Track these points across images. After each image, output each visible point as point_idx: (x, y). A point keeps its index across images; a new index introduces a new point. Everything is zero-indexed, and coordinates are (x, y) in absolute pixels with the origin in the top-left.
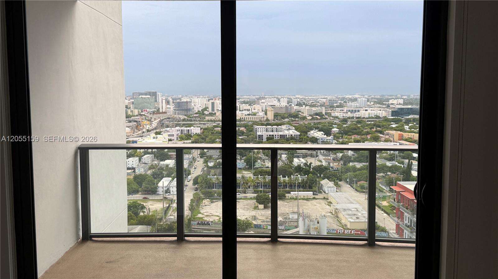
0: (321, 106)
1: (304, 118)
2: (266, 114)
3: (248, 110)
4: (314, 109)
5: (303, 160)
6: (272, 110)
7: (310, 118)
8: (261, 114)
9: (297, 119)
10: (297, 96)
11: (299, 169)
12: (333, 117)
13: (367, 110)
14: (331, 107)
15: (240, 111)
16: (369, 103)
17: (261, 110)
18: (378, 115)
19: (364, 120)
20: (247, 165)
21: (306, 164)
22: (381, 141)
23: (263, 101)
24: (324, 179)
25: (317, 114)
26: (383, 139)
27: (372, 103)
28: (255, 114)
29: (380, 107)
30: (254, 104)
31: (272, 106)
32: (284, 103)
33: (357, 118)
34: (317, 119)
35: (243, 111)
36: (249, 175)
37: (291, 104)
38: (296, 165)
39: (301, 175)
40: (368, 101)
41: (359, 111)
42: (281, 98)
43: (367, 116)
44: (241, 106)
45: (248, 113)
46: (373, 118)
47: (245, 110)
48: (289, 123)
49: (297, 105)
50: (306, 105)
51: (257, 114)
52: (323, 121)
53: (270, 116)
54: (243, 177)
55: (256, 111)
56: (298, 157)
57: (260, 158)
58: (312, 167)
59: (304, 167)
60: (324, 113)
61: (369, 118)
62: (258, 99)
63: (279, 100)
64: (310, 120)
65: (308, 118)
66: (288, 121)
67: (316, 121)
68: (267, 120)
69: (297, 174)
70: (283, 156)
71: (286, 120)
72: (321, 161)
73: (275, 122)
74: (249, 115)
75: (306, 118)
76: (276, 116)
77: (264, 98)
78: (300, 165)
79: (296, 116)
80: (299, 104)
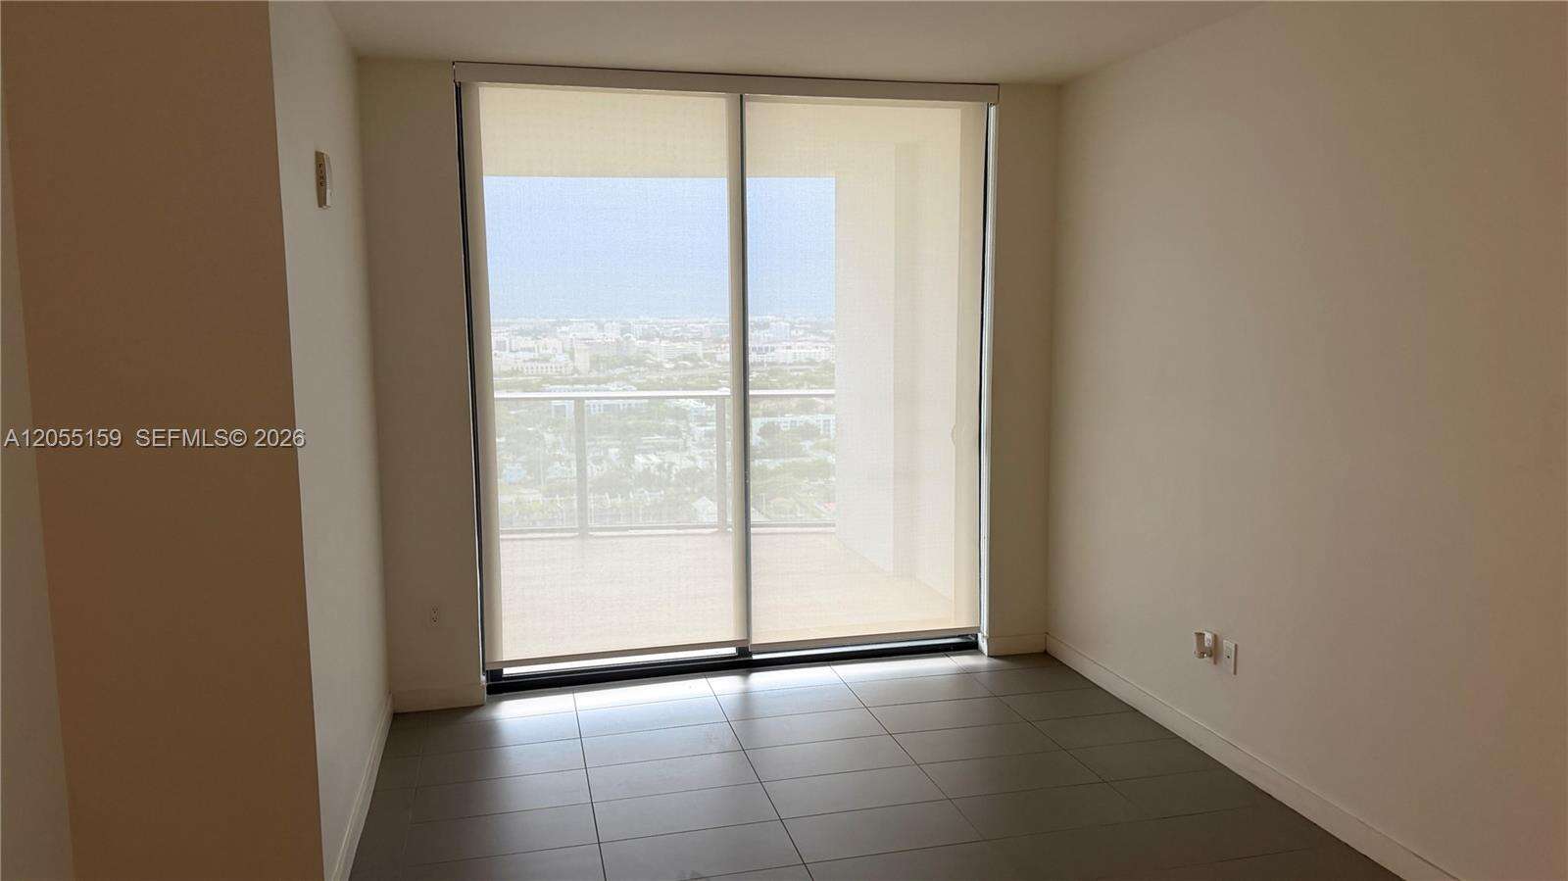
0: (698, 338)
1: (658, 367)
2: (572, 358)
3: (530, 350)
4: (679, 345)
5: (655, 459)
6: (586, 350)
7: (671, 365)
8: (563, 358)
9: (642, 369)
10: (642, 318)
11: (646, 479)
12: (719, 362)
13: (789, 348)
14: (716, 341)
15: (511, 351)
16: (794, 332)
17: (560, 351)
18: (812, 357)
19: (784, 368)
20: (529, 473)
21: (660, 467)
22: (818, 412)
23: (564, 329)
24: (699, 497)
25: (685, 358)
26: (823, 407)
27: (801, 333)
28: (546, 360)
29: (816, 341)
30: (545, 337)
31: (585, 339)
32: (613, 335)
33: (769, 364)
34: (685, 368)
35: (517, 351)
36: (533, 496)
37: (628, 334)
38: (641, 470)
39: (649, 492)
40: (792, 327)
41: (773, 350)
42: (607, 322)
43: (790, 360)
44: (513, 341)
45: (531, 355)
46: (802, 364)
47: (523, 350)
48: (622, 378)
49: (641, 338)
50: (663, 338)
51: (553, 359)
52: (700, 372)
53: (582, 361)
54: (519, 502)
55: (550, 351)
56: (645, 452)
57: (560, 459)
58: (674, 472)
59: (657, 473)
60: (700, 354)
61: (795, 363)
62: (554, 325)
63: (601, 327)
64: (672, 370)
65: (667, 366)
66: (624, 373)
67: (682, 373)
68: (576, 370)
69: (642, 489)
70: (613, 451)
71: (619, 371)
72: (693, 459)
73: (594, 375)
74: (533, 360)
75: (662, 366)
76: (595, 362)
77: (567, 323)
78: (649, 468)
79: (639, 362)
80: (648, 337)
